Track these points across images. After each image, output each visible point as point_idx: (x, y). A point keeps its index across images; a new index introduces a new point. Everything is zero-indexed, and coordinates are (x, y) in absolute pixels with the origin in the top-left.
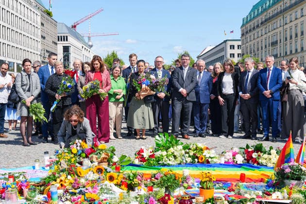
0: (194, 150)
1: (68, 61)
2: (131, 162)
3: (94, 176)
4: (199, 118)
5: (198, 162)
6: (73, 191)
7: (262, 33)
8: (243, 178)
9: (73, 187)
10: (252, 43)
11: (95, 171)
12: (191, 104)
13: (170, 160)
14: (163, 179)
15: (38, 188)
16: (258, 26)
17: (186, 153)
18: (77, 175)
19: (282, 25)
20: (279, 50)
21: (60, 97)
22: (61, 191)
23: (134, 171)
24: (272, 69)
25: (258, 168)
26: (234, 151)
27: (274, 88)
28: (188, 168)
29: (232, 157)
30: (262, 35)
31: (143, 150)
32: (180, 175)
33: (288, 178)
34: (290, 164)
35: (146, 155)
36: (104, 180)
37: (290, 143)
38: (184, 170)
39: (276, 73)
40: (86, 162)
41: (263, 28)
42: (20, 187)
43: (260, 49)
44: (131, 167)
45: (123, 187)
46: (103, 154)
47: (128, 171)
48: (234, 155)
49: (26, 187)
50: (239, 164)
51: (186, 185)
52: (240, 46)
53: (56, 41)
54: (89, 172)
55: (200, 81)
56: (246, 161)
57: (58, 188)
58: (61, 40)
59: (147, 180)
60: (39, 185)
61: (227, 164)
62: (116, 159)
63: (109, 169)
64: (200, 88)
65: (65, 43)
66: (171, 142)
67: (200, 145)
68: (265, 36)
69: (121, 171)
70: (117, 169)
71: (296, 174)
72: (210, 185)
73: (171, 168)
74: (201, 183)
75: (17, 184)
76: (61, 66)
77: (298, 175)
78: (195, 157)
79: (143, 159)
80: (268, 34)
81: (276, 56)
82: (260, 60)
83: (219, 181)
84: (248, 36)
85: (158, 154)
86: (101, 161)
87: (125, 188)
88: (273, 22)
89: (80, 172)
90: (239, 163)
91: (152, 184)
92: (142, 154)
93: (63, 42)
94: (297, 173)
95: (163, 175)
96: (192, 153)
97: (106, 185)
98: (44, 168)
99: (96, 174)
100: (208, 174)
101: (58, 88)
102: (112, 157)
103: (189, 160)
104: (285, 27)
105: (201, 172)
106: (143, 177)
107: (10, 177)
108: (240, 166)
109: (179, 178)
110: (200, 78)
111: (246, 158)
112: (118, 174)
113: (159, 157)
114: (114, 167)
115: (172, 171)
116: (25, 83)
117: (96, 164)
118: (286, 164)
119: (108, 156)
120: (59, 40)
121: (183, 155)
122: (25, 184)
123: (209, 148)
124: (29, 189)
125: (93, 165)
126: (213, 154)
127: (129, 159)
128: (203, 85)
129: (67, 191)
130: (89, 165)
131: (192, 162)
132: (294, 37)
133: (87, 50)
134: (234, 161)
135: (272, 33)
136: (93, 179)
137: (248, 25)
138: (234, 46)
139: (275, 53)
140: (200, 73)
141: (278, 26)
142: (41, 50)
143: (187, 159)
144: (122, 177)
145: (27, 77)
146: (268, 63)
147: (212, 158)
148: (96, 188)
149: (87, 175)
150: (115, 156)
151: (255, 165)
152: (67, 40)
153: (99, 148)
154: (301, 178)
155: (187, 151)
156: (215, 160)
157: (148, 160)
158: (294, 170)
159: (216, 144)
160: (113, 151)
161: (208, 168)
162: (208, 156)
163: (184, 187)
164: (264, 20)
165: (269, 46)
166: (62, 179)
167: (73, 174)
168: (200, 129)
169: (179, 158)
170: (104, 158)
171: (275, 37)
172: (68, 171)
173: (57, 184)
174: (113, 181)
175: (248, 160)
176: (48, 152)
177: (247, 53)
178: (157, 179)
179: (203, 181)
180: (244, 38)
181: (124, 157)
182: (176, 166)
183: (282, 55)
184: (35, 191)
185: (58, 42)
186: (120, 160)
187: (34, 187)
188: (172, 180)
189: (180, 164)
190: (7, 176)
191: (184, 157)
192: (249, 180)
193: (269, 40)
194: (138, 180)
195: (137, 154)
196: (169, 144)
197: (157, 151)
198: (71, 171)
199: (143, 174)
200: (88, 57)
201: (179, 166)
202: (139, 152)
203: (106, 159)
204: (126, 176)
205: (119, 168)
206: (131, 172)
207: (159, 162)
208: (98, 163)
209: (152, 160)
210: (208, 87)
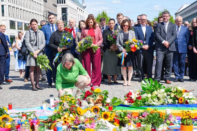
0: (175, 93)
1: (66, 20)
2: (121, 103)
3: (91, 115)
4: (178, 66)
5: (178, 103)
6: (75, 126)
9: (75, 123)
11: (92, 110)
12: (172, 54)
14: (149, 117)
15: (46, 124)
17: (168, 95)
18: (78, 114)
21: (61, 49)
22: (65, 127)
23: (124, 111)
28: (170, 107)
31: (131, 93)
32: (163, 113)
35: (134, 97)
36: (99, 117)
38: (166, 109)
40: (84, 103)
42: (32, 123)
44: (121, 107)
45: (116, 123)
46: (98, 96)
47: (119, 110)
49: (37, 123)
51: (168, 122)
53: (56, 3)
54: (88, 112)
57: (63, 125)
58: (60, 3)
59: (135, 118)
60: (46, 122)
62: (108, 101)
63: (103, 109)
64: (178, 40)
65: (63, 5)
66: (155, 86)
67: (180, 88)
69: (113, 111)
70: (110, 109)
72: (189, 121)
73: (156, 108)
74: (182, 120)
75: (29, 121)
76: (62, 24)
78: (175, 98)
79: (131, 101)
85: (144, 96)
86: (97, 102)
87: (117, 124)
89: (79, 111)
91: (140, 121)
92: (131, 96)
93: (61, 4)
95: (149, 114)
96: (172, 95)
97: (101, 122)
98: (50, 108)
99: (93, 113)
100: (188, 113)
101: (60, 42)
102: (105, 99)
103: (171, 101)
105: (182, 110)
106: (132, 115)
107: (23, 116)
109: (163, 116)
110: (178, 31)
112: (111, 113)
113: (144, 99)
114: (108, 107)
115: (156, 110)
116: (33, 39)
117: (92, 104)
119: (102, 98)
120: (58, 3)
121: (165, 97)
122: (36, 121)
123: (188, 91)
124: (39, 125)
125: (90, 106)
126: (191, 96)
127: (119, 101)
128: (181, 37)
129: (69, 127)
130: (87, 106)
131: (173, 103)
133: (82, 10)
136: (91, 117)
140: (179, 27)
142: (44, 12)
143: (168, 101)
144: (115, 115)
145: (34, 34)
147: (190, 99)
148: (93, 124)
149: (86, 114)
150: (108, 98)
152: (65, 3)
153: (95, 91)
155: (169, 93)
156: (193, 101)
157: (136, 101)
159: (193, 88)
160: (106, 94)
161: (188, 108)
162: (186, 97)
163: (167, 124)
166: (66, 117)
167: (74, 113)
168: (179, 75)
169: (162, 99)
170: (99, 100)
172: (69, 110)
173: (61, 121)
174: (107, 118)
176: (53, 95)
178: (144, 117)
179: (183, 118)
181: (115, 99)
182: (159, 106)
184: (44, 126)
185: (58, 5)
186: (112, 101)
187: (43, 123)
188: (157, 118)
189: (163, 104)
190: (21, 115)
194: (128, 117)
195: (126, 96)
196: (153, 88)
197: (143, 94)
198: (72, 110)
199: (132, 113)
200: (82, 17)
201: (162, 106)
202: (128, 95)
203: (100, 100)
204: (118, 114)
205: (111, 108)
206: (122, 111)
207: (145, 103)
208: (94, 104)
209: (139, 101)
210: (185, 39)
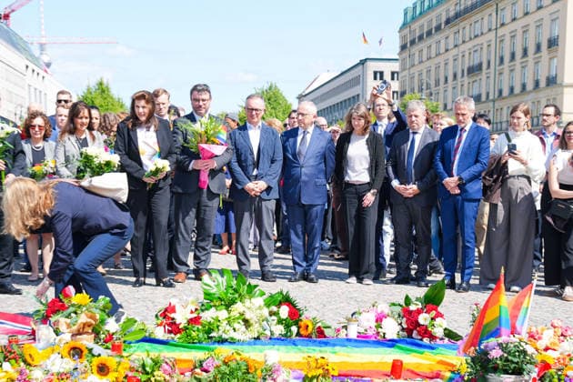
2: (147, 334)
3: (64, 365)
5: (298, 334)
7: (446, 44)
8: (397, 369)
10: (423, 67)
11: (65, 353)
13: (234, 329)
14: (219, 372)
16: (438, 28)
17: (272, 314)
18: (25, 361)
19: (494, 27)
20: (484, 84)
23: (154, 354)
24: (467, 128)
25: (432, 348)
26: (379, 312)
27: (467, 171)
28: (276, 347)
29: (373, 324)
30: (447, 50)
31: (174, 307)
32: (257, 362)
33: (495, 369)
34: (500, 340)
35: (181, 317)
36: (85, 372)
37: (500, 293)
38: (266, 351)
39: (476, 138)
40: (45, 332)
41: (449, 32)
43: (442, 80)
44: (147, 345)
46: (83, 315)
47: (141, 354)
48: (379, 319)
50: (390, 340)
52: (398, 73)
54: (53, 356)
55: (304, 152)
56: (405, 333)
59: (182, 374)
61: (363, 339)
63: (97, 349)
64: (303, 169)
68: (452, 51)
69: (125, 354)
70: (116, 349)
71: (513, 362)
73: (239, 347)
74: (305, 379)
77: (517, 363)
79: (174, 328)
80: (463, 48)
81: (478, 99)
82: (441, 106)
83: (346, 376)
84: (415, 49)
85: (207, 316)
86: (79, 331)
88: (474, 19)
89: (30, 356)
90: (388, 337)
92: (172, 315)
94: (516, 360)
95: (220, 363)
99: (67, 359)
100: (321, 361)
102: (103, 322)
104: (501, 32)
105: (306, 355)
106: (174, 366)
108: (392, 343)
109: (256, 370)
111: (405, 326)
112: (118, 359)
113: (210, 323)
114: (109, 345)
115: (239, 354)
117: (67, 337)
118: (492, 339)
119: (95, 320)
121: (265, 319)
125: (60, 340)
127: (141, 327)
128: (312, 162)
130: (52, 341)
131: (285, 335)
132: (520, 56)
134: (378, 333)
135: (469, 45)
136: (62, 371)
137: (416, 26)
138: (382, 73)
139: (476, 92)
141: (485, 30)
143: (273, 328)
144: (128, 366)
146: (461, 118)
149: (48, 362)
150: (109, 320)
151: (426, 341)
153: (73, 302)
154: (524, 370)
155: (274, 309)
157: (186, 329)
158: (509, 353)
160: (106, 308)
161: (322, 349)
164: (452, 14)
165: (463, 75)
167: (14, 358)
168: (304, 264)
169: (257, 325)
170: (85, 325)
171: (477, 55)
172: (2, 352)
174: (106, 375)
175: (409, 332)
177: (412, 90)
178: (206, 371)
179: (310, 376)
180: (406, 54)
181: (132, 321)
182: (249, 344)
183: (491, 97)
186: (123, 329)
188: (240, 374)
189: (258, 338)
191: (267, 321)
192: (410, 374)
193: (463, 62)
194: (165, 371)
195: (161, 315)
196: (233, 294)
197: (207, 309)
198: (10, 352)
199: (175, 360)
200: (40, 92)
201: (255, 344)
202: (164, 313)
203: (89, 326)
204: (137, 365)
205: (119, 347)
206: (148, 355)
207: (211, 335)
208: (73, 335)
209: (195, 329)
210: (323, 165)
